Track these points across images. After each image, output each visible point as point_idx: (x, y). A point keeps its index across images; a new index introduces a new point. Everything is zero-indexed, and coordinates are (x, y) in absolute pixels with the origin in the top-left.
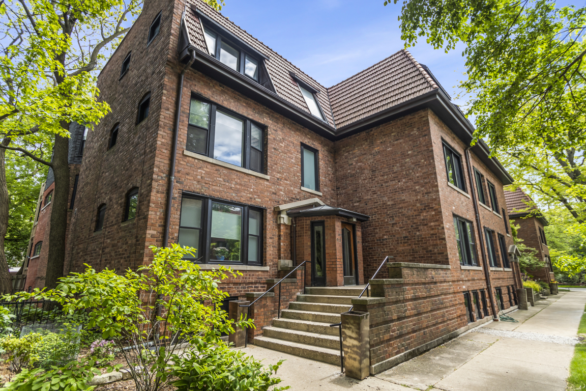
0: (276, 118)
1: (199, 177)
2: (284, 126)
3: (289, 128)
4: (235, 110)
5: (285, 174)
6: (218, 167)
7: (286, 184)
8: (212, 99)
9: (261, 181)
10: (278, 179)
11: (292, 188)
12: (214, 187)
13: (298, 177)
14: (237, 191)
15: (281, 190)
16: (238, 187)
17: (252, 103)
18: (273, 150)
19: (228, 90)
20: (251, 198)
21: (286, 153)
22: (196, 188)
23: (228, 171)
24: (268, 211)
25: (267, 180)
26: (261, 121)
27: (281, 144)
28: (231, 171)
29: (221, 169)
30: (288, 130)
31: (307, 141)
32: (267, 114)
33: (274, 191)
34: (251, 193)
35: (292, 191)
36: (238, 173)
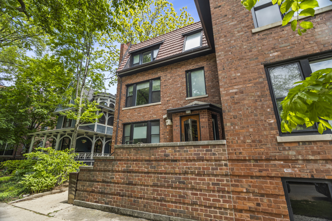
0: (166, 69)
1: (128, 116)
2: (172, 70)
3: (175, 69)
4: (142, 80)
5: (173, 96)
6: (135, 109)
7: (174, 101)
8: (132, 83)
9: (157, 106)
10: (168, 101)
11: (179, 102)
12: (133, 118)
13: (183, 93)
14: (143, 116)
15: (170, 106)
16: (144, 114)
17: (150, 71)
18: (164, 87)
19: (139, 74)
20: (151, 117)
21: (173, 84)
22: (127, 121)
23: (139, 109)
24: (161, 120)
25: (160, 104)
26: (157, 76)
27: (169, 81)
28: (141, 108)
29: (136, 109)
30: (175, 70)
31: (191, 67)
32: (160, 70)
33: (165, 108)
34: (151, 114)
35: (179, 103)
36: (144, 108)
